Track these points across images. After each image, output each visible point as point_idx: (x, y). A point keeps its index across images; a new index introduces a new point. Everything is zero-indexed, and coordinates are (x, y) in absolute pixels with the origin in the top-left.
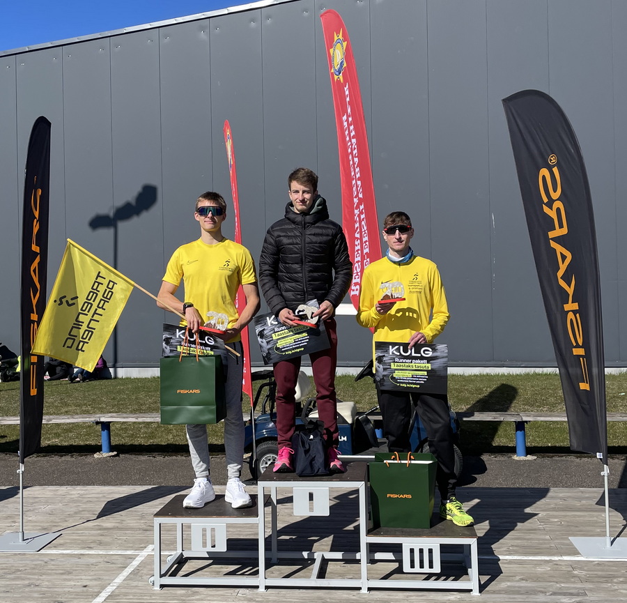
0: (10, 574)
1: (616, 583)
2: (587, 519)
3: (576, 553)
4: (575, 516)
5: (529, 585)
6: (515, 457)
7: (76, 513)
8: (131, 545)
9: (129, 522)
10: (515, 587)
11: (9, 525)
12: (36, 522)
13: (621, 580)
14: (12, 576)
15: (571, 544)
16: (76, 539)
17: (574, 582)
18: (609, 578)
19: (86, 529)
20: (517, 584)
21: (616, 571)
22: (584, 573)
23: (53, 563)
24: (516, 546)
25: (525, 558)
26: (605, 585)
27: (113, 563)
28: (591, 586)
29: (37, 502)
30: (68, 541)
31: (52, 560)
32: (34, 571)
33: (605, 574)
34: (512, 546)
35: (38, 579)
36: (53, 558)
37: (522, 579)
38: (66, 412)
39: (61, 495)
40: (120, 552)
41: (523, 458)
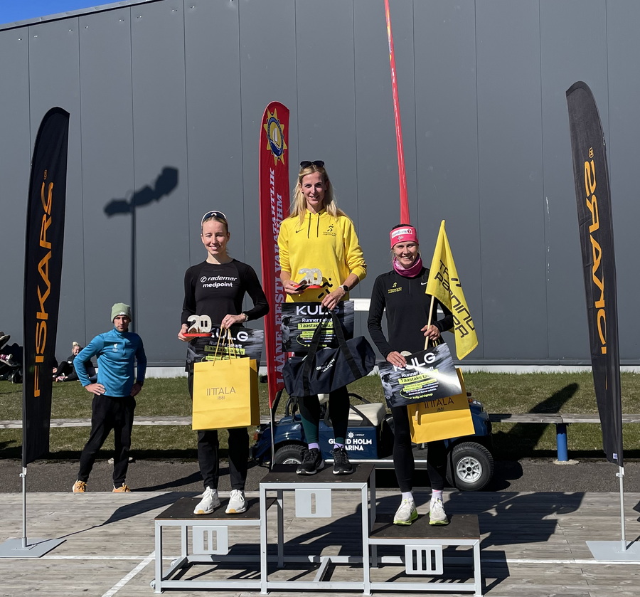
0: (11, 579)
1: (623, 585)
2: (609, 523)
3: (590, 556)
4: (597, 521)
5: (535, 587)
6: (557, 462)
7: (82, 519)
8: (136, 551)
9: (136, 528)
10: (519, 589)
11: (12, 531)
12: (40, 529)
13: (629, 582)
14: (13, 581)
15: (587, 548)
16: (81, 545)
17: (581, 585)
18: (617, 581)
19: (92, 535)
20: (523, 586)
21: (626, 574)
22: (593, 575)
23: (55, 568)
24: (530, 550)
25: (537, 562)
26: (610, 587)
27: (116, 568)
28: (597, 588)
29: (42, 509)
30: (72, 547)
31: (54, 565)
32: (35, 576)
33: (615, 576)
34: (527, 550)
35: (39, 584)
36: (55, 564)
37: (529, 582)
38: (81, 415)
39: (68, 501)
40: (124, 558)
41: (564, 462)
